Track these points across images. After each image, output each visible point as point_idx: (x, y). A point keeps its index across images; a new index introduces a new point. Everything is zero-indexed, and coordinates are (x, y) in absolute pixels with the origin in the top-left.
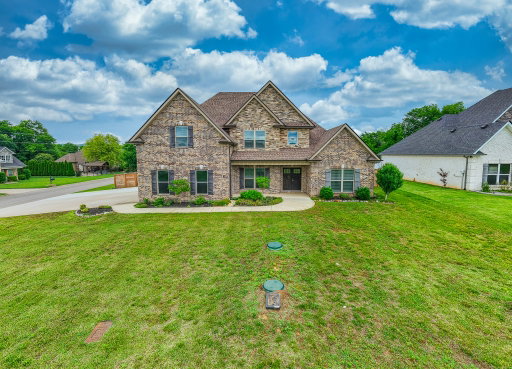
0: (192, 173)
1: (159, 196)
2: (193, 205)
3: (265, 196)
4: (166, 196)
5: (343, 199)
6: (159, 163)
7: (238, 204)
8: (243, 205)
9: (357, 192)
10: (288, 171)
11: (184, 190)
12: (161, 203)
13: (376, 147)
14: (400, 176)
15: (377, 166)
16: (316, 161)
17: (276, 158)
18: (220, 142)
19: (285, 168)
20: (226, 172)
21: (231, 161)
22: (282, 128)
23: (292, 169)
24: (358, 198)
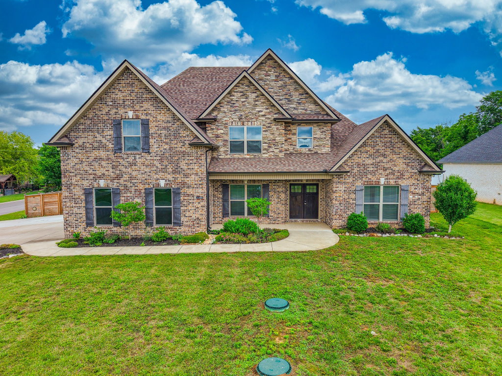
0: (148, 193)
1: (97, 229)
2: (150, 242)
3: (262, 227)
4: (106, 229)
5: (383, 232)
6: (97, 178)
7: (220, 241)
8: (228, 241)
9: (405, 221)
10: (298, 190)
11: (136, 219)
12: (100, 240)
13: (435, 150)
14: (471, 196)
15: (435, 180)
16: (340, 173)
17: (279, 168)
18: (192, 145)
19: (292, 184)
20: (201, 191)
21: (209, 174)
22: (289, 123)
23: (304, 186)
24: (405, 230)
